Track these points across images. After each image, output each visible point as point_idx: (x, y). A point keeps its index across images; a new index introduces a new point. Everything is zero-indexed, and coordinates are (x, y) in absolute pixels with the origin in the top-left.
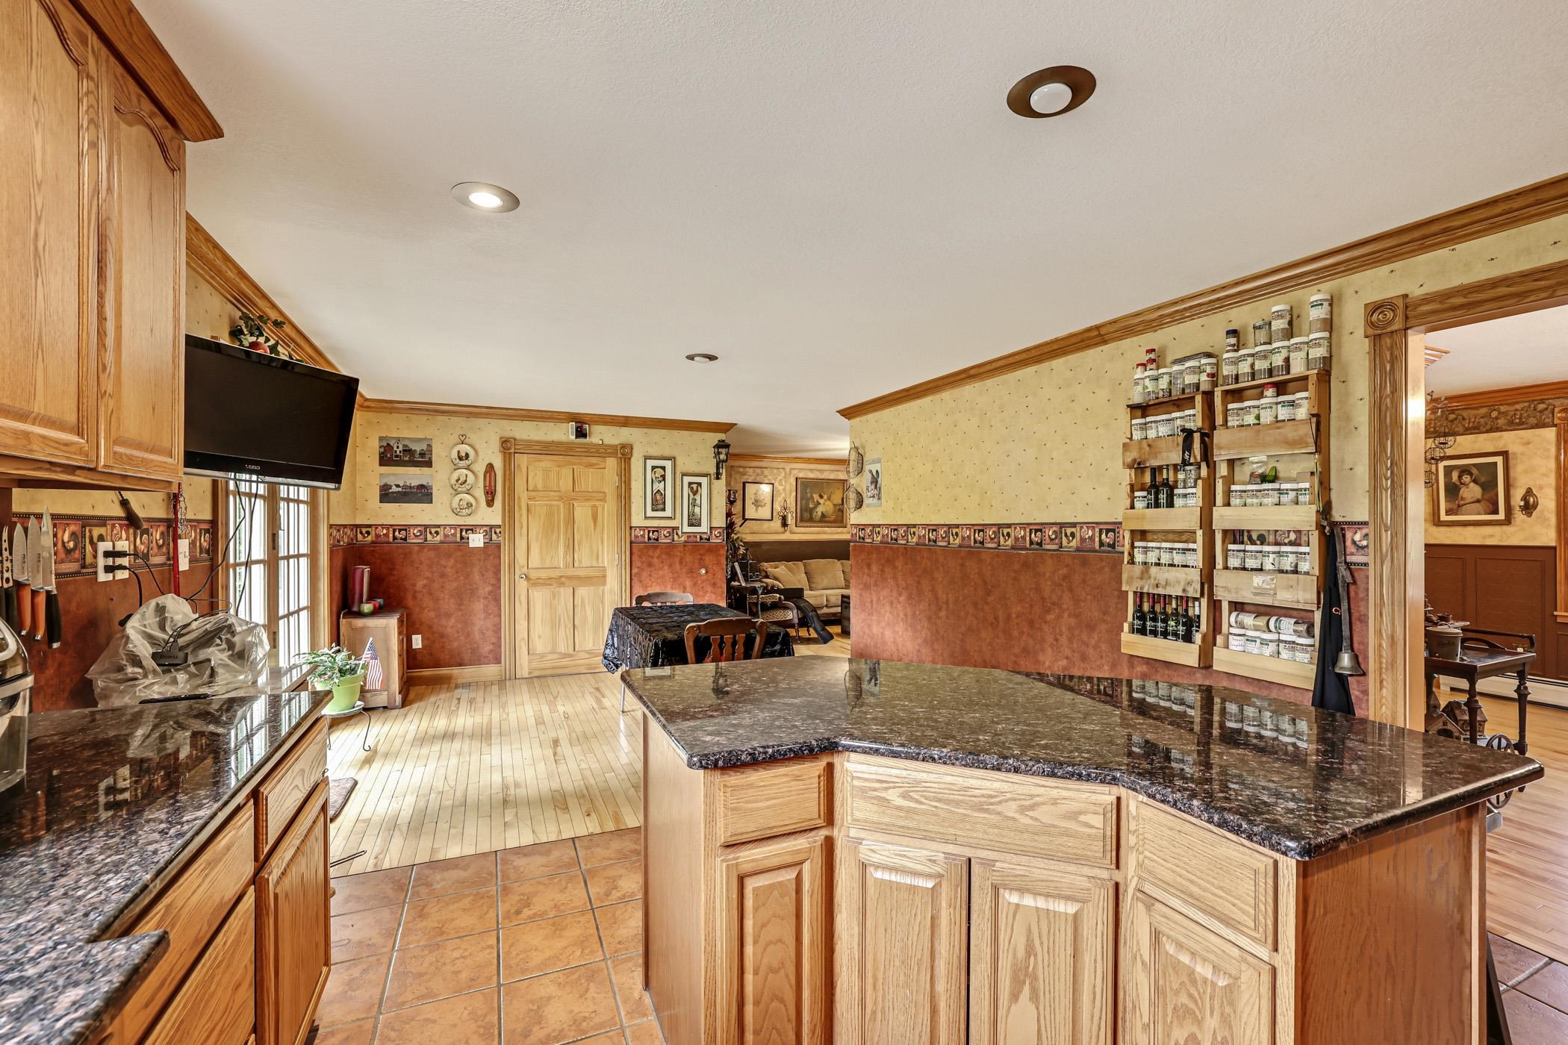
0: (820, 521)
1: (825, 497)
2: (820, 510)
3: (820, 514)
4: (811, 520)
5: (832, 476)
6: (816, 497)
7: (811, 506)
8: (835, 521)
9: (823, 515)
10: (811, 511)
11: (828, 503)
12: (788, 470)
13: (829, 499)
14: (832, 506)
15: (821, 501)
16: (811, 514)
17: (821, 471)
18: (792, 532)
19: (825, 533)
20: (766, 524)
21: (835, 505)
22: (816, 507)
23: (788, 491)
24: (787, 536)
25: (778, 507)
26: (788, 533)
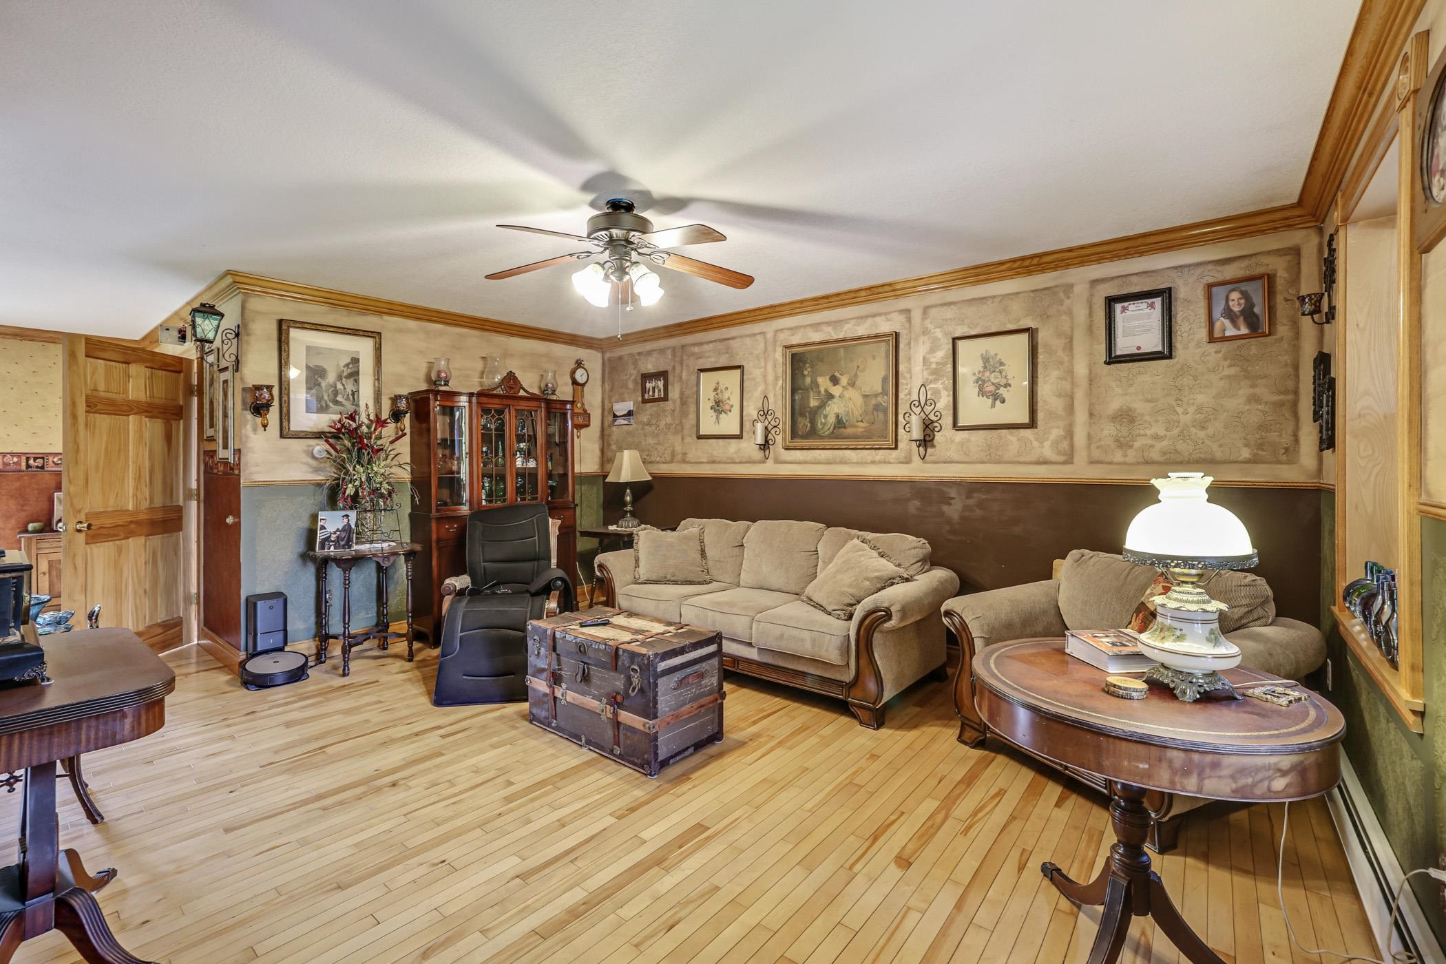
0: (833, 436)
1: (844, 380)
2: (834, 409)
3: (832, 419)
4: (813, 433)
5: (861, 331)
6: (824, 382)
7: (813, 403)
8: (867, 435)
9: (840, 423)
10: (814, 414)
11: (851, 393)
12: (770, 336)
13: (852, 384)
14: (859, 400)
15: (835, 391)
16: (813, 422)
17: (836, 324)
18: (777, 461)
19: (843, 462)
20: (733, 445)
21: (865, 396)
22: (823, 405)
23: (770, 378)
24: (768, 469)
25: (752, 411)
26: (770, 462)
